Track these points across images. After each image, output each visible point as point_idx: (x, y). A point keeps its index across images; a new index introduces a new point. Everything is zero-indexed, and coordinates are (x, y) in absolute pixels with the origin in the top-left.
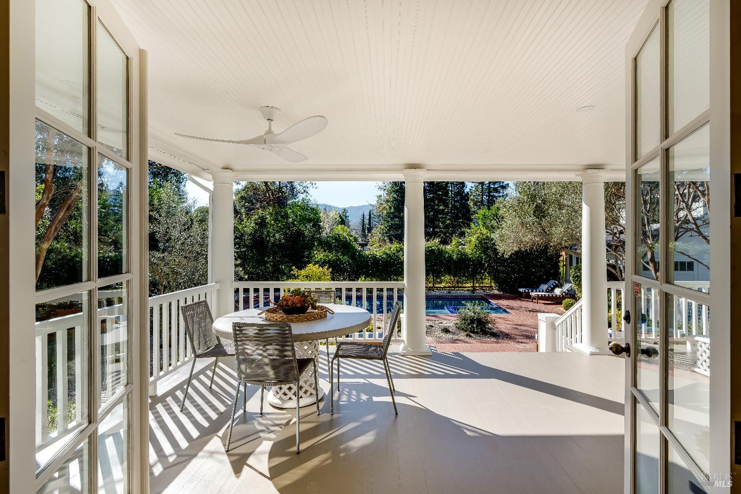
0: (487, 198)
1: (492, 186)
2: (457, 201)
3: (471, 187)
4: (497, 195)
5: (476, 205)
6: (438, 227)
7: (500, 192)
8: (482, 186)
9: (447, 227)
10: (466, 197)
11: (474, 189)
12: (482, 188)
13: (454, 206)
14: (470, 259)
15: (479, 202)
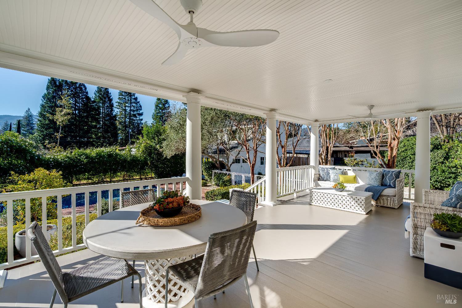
0: (129, 120)
1: (132, 113)
2: (107, 120)
3: (117, 111)
4: (135, 119)
5: (121, 124)
6: (92, 138)
7: (137, 117)
8: (125, 112)
9: (98, 138)
10: (113, 118)
11: (119, 113)
12: (125, 113)
13: (104, 123)
14: (139, 160)
15: (123, 122)
